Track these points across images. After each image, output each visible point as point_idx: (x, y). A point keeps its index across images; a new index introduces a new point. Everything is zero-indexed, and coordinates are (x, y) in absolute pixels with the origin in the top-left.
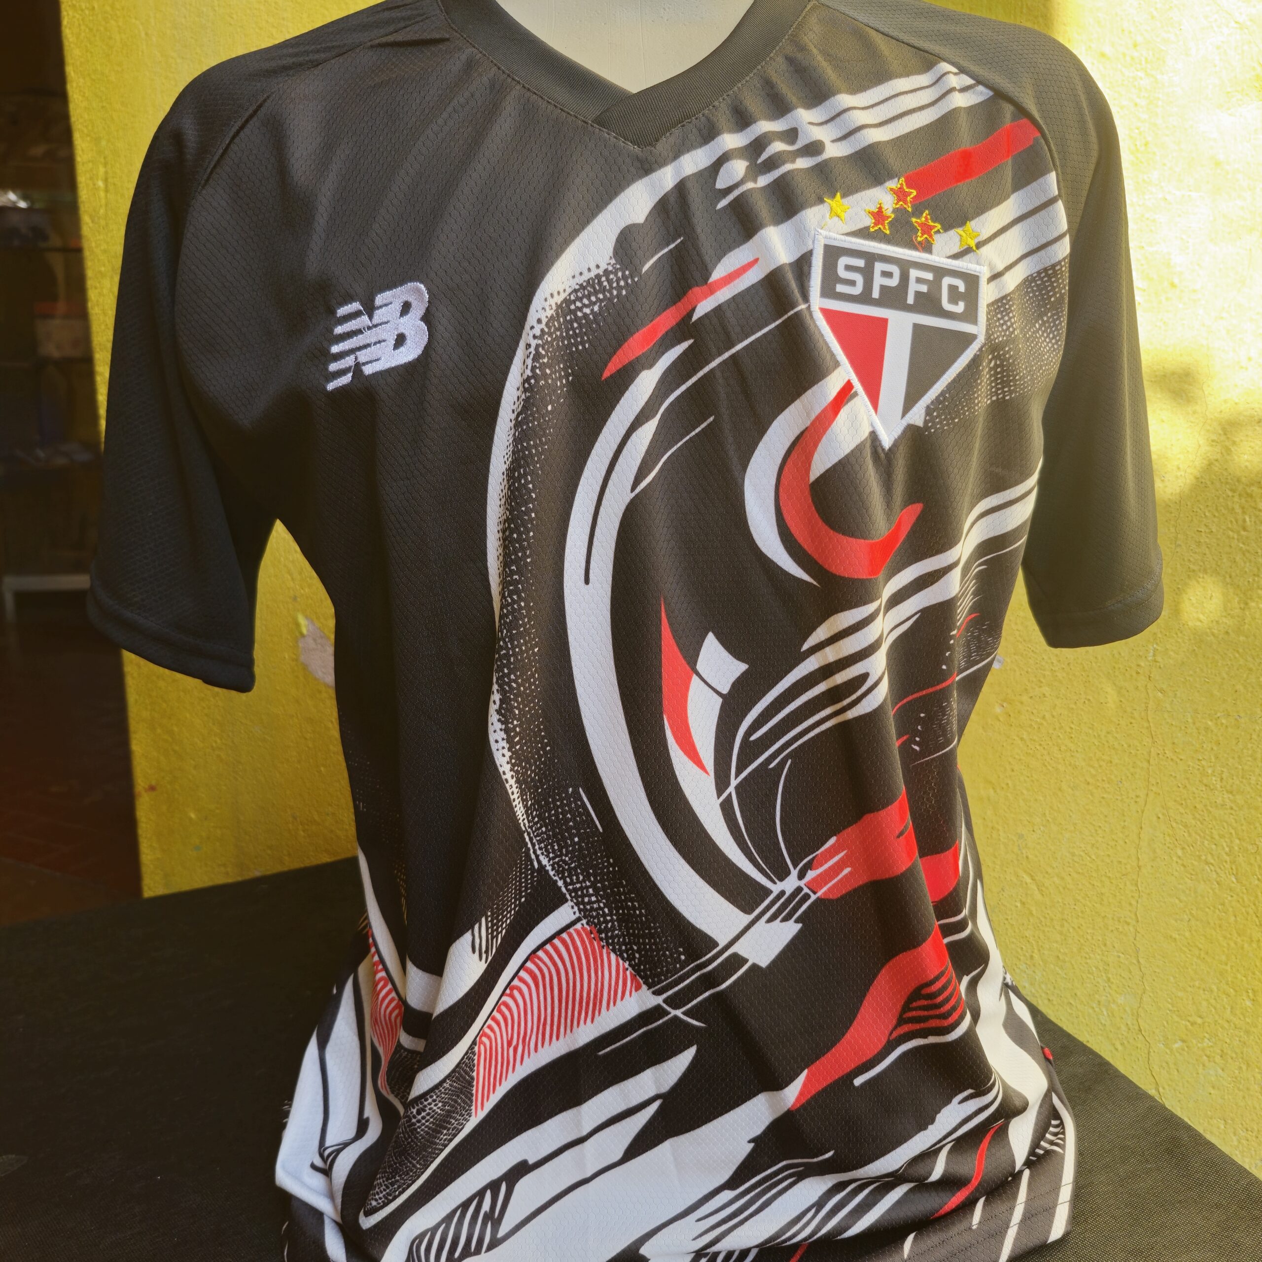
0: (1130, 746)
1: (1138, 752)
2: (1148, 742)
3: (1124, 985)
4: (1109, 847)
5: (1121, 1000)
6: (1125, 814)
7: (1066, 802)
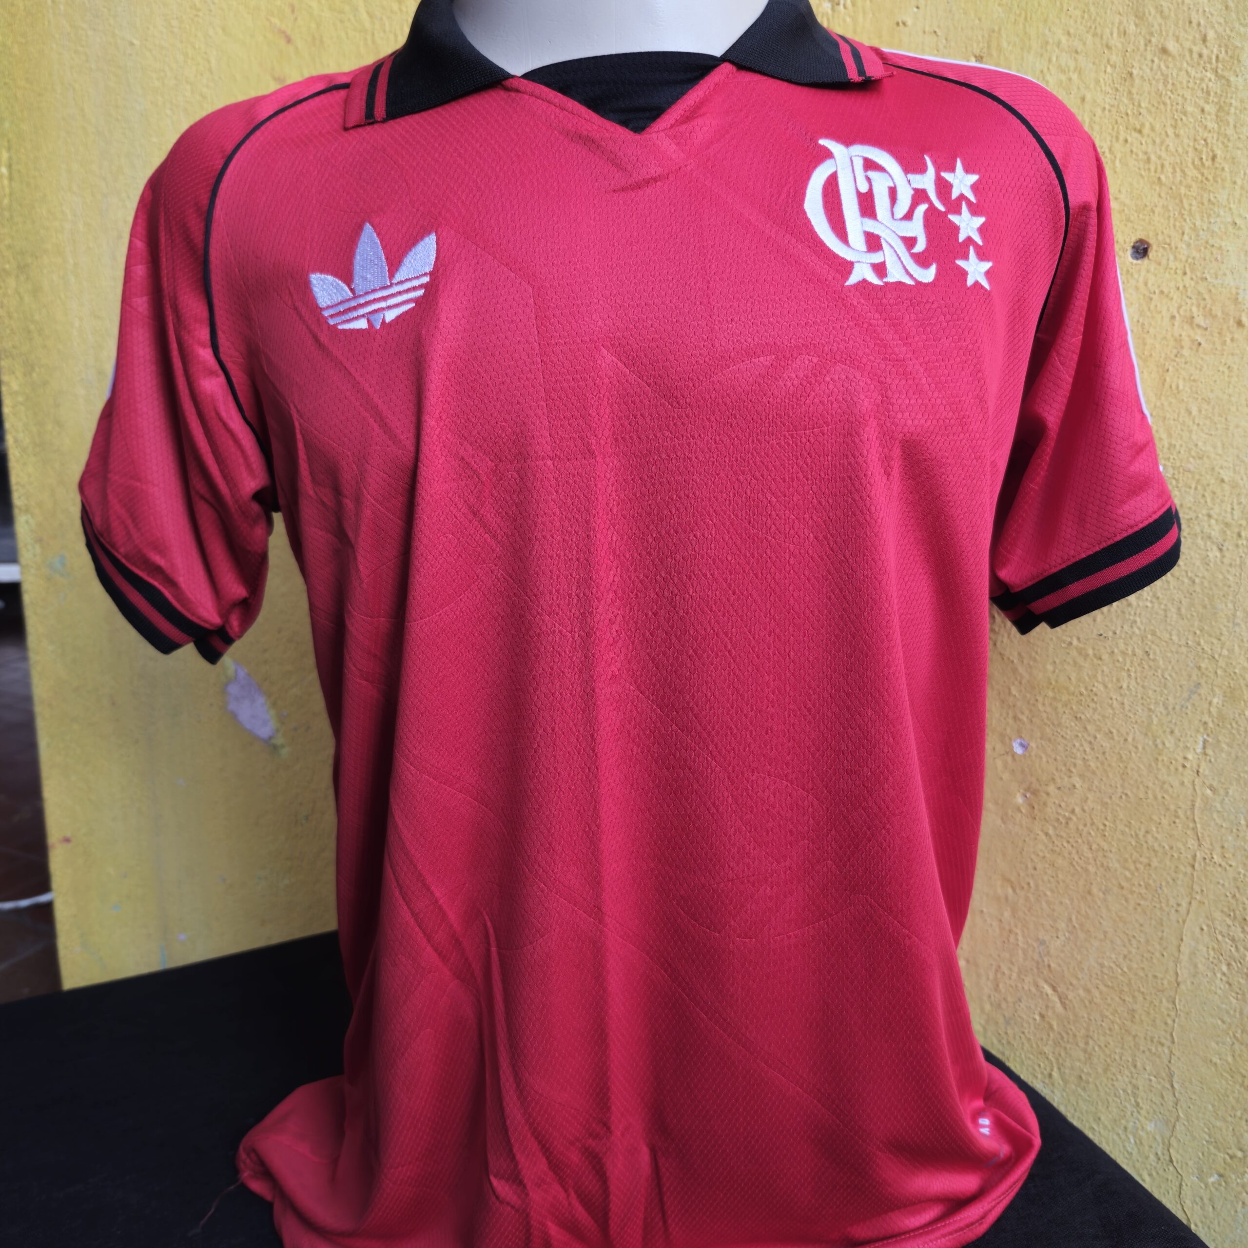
0: (1171, 848)
1: (1181, 856)
2: (1193, 845)
3: (1154, 1111)
4: (1144, 960)
5: (1150, 1127)
6: (1164, 924)
7: (1096, 907)
